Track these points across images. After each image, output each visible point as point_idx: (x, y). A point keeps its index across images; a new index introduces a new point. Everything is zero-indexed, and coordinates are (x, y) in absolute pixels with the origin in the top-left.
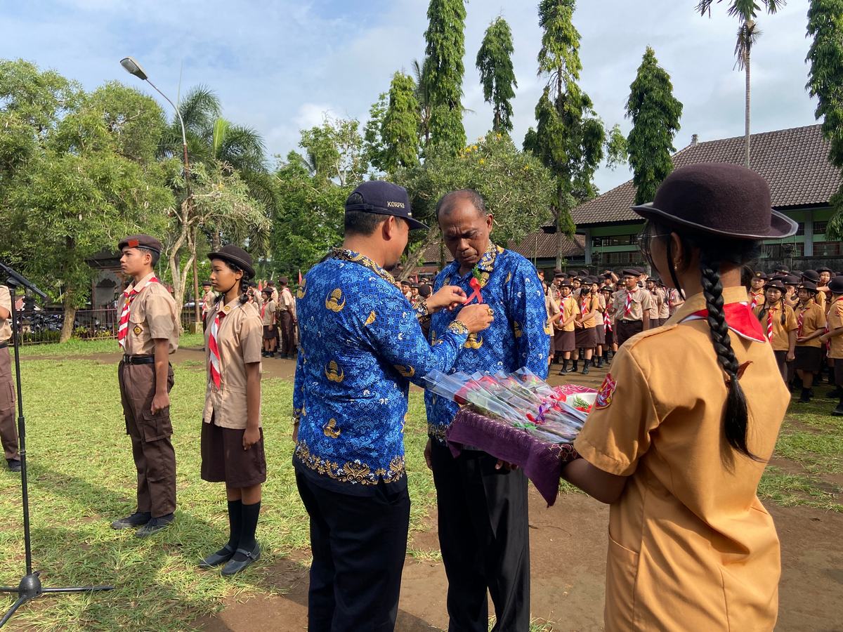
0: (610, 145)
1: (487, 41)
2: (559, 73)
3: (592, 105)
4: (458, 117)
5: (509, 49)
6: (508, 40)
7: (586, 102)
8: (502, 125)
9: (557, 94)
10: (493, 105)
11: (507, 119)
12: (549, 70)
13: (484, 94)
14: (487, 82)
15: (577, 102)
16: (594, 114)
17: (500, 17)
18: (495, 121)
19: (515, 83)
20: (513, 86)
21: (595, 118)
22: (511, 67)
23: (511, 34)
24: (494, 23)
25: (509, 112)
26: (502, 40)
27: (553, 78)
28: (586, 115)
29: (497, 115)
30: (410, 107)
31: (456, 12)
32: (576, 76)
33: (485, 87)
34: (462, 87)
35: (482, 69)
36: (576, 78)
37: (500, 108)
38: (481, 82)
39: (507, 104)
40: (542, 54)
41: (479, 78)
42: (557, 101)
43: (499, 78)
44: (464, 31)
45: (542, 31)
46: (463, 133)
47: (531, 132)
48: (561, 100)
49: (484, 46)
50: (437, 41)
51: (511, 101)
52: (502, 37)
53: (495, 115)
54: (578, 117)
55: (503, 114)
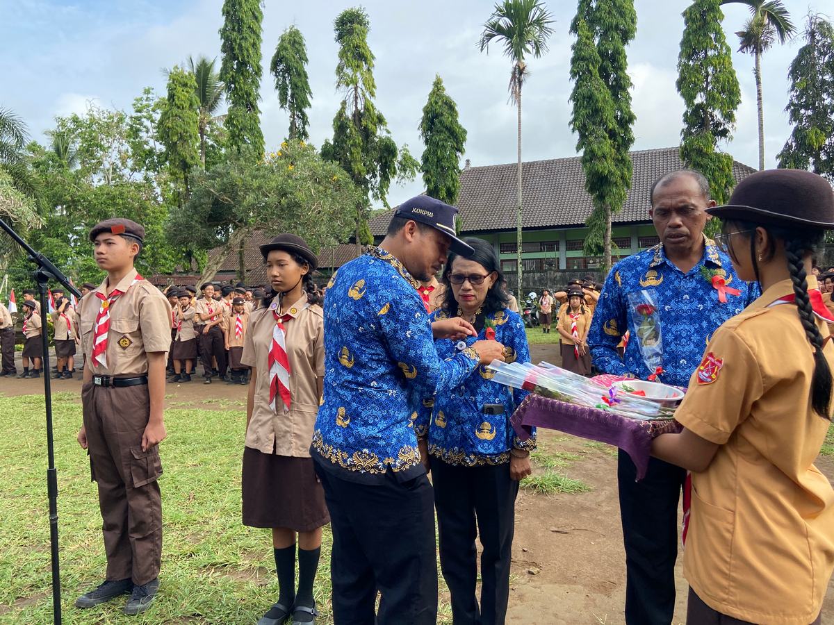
0: (400, 163)
1: (281, 48)
2: (356, 89)
3: (386, 123)
4: (256, 121)
5: (303, 58)
6: (303, 50)
7: (380, 120)
8: (298, 133)
9: (354, 109)
10: (289, 113)
11: (304, 128)
12: (348, 85)
13: (279, 101)
14: (282, 89)
15: (373, 119)
16: (389, 132)
17: (293, 26)
18: (291, 129)
19: (310, 93)
20: (308, 96)
21: (389, 135)
22: (306, 77)
23: (305, 45)
24: (288, 31)
25: (305, 122)
26: (297, 49)
27: (350, 93)
28: (380, 133)
29: (293, 123)
30: (191, 105)
31: (253, 13)
32: (372, 94)
33: (280, 94)
34: (260, 91)
35: (276, 75)
36: (373, 96)
37: (295, 117)
38: (276, 88)
39: (303, 114)
40: (340, 70)
41: (274, 85)
42: (354, 115)
43: (295, 87)
44: (262, 35)
45: (338, 47)
46: (262, 138)
47: (327, 143)
48: (358, 116)
49: (278, 53)
50: (235, 41)
51: (307, 110)
52: (297, 46)
53: (291, 123)
54: (374, 134)
55: (299, 123)
